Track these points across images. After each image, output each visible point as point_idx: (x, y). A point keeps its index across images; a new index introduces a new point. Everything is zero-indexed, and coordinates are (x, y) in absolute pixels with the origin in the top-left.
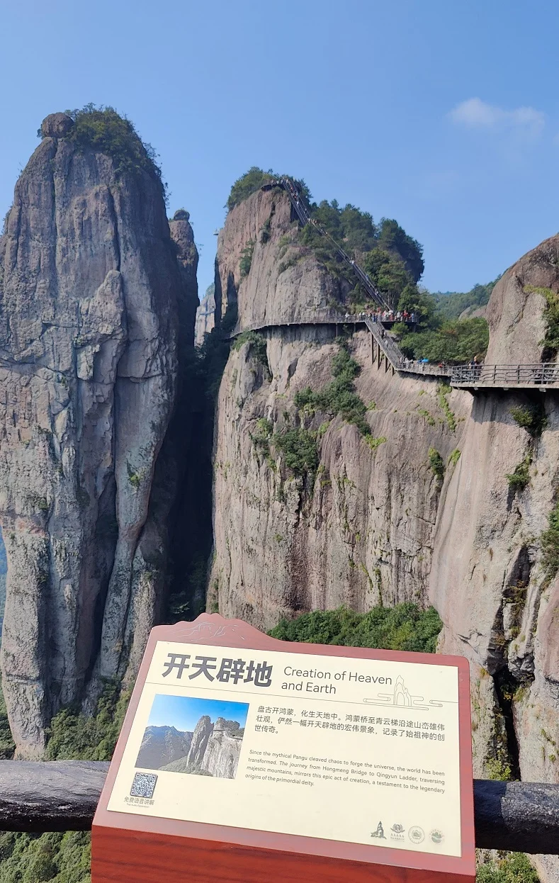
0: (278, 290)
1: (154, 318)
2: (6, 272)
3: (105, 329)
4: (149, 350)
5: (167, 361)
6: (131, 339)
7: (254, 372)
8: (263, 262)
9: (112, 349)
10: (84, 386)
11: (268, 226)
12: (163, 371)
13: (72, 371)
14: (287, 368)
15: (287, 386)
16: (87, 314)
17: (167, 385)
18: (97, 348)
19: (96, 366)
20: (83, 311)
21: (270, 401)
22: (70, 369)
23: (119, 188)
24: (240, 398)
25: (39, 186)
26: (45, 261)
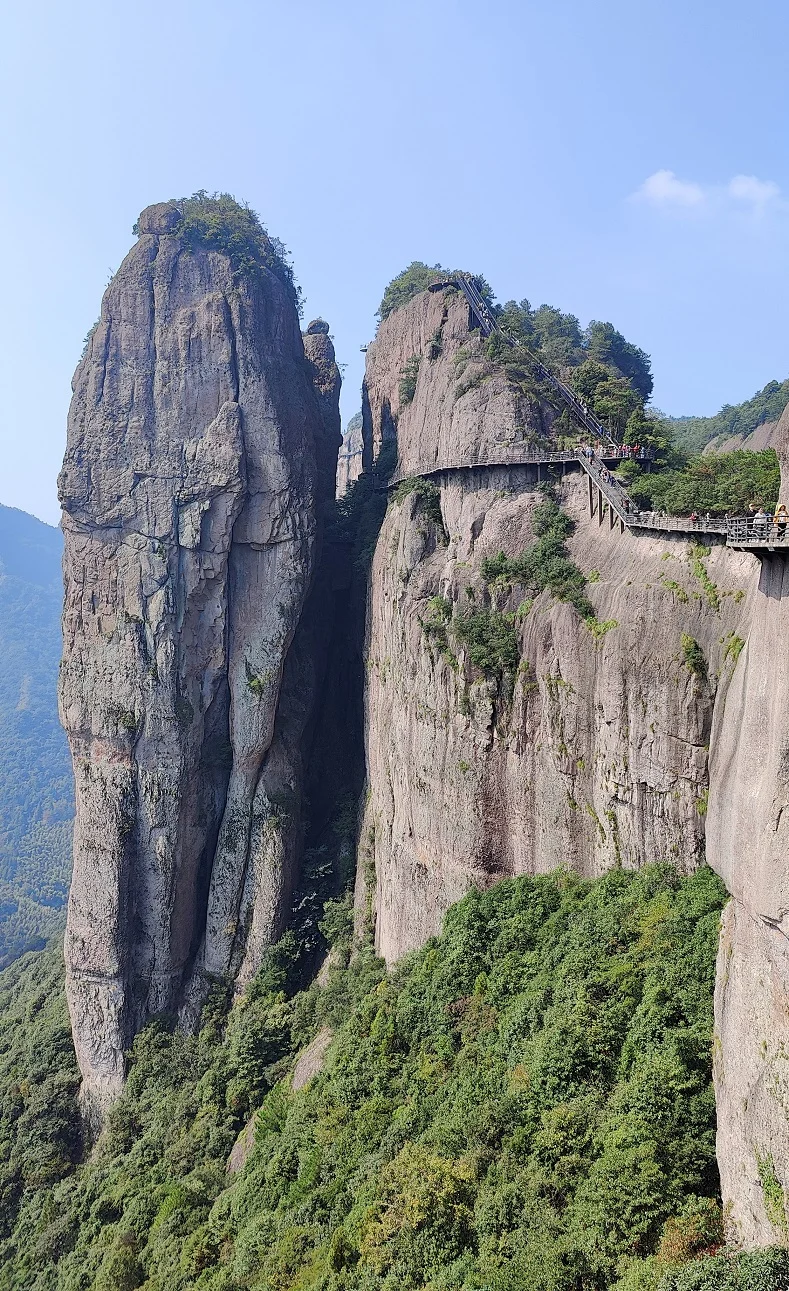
0: (455, 421)
1: (283, 463)
2: (89, 408)
3: (217, 479)
4: (276, 505)
5: (301, 521)
6: (252, 492)
7: (424, 533)
8: (432, 383)
9: (226, 505)
10: (188, 557)
11: (439, 337)
12: (295, 534)
13: (172, 536)
14: (470, 526)
15: (471, 550)
16: (194, 460)
17: (301, 554)
18: (206, 506)
19: (204, 530)
20: (189, 457)
21: (447, 572)
22: (169, 535)
23: (239, 296)
24: (404, 569)
25: (134, 297)
26: (140, 392)
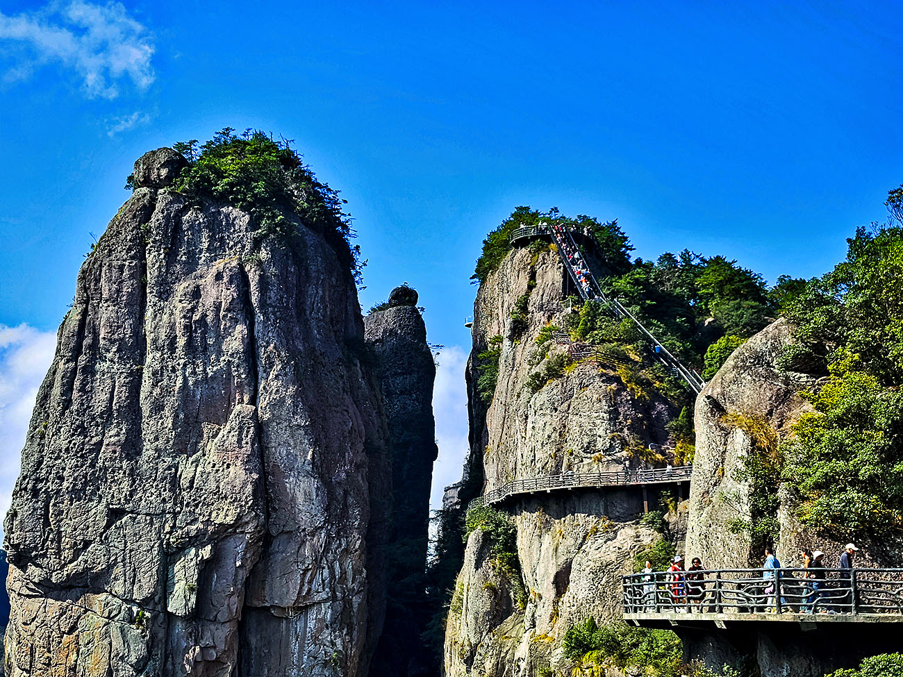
1: (318, 488)
3: (222, 515)
4: (307, 551)
5: (344, 572)
6: (274, 532)
9: (237, 554)
10: (179, 628)
12: (334, 592)
13: (157, 598)
14: (554, 577)
16: (191, 487)
17: (342, 620)
18: (206, 552)
19: (202, 587)
20: (184, 483)
21: (524, 650)
23: (260, 263)
26: (121, 394)
